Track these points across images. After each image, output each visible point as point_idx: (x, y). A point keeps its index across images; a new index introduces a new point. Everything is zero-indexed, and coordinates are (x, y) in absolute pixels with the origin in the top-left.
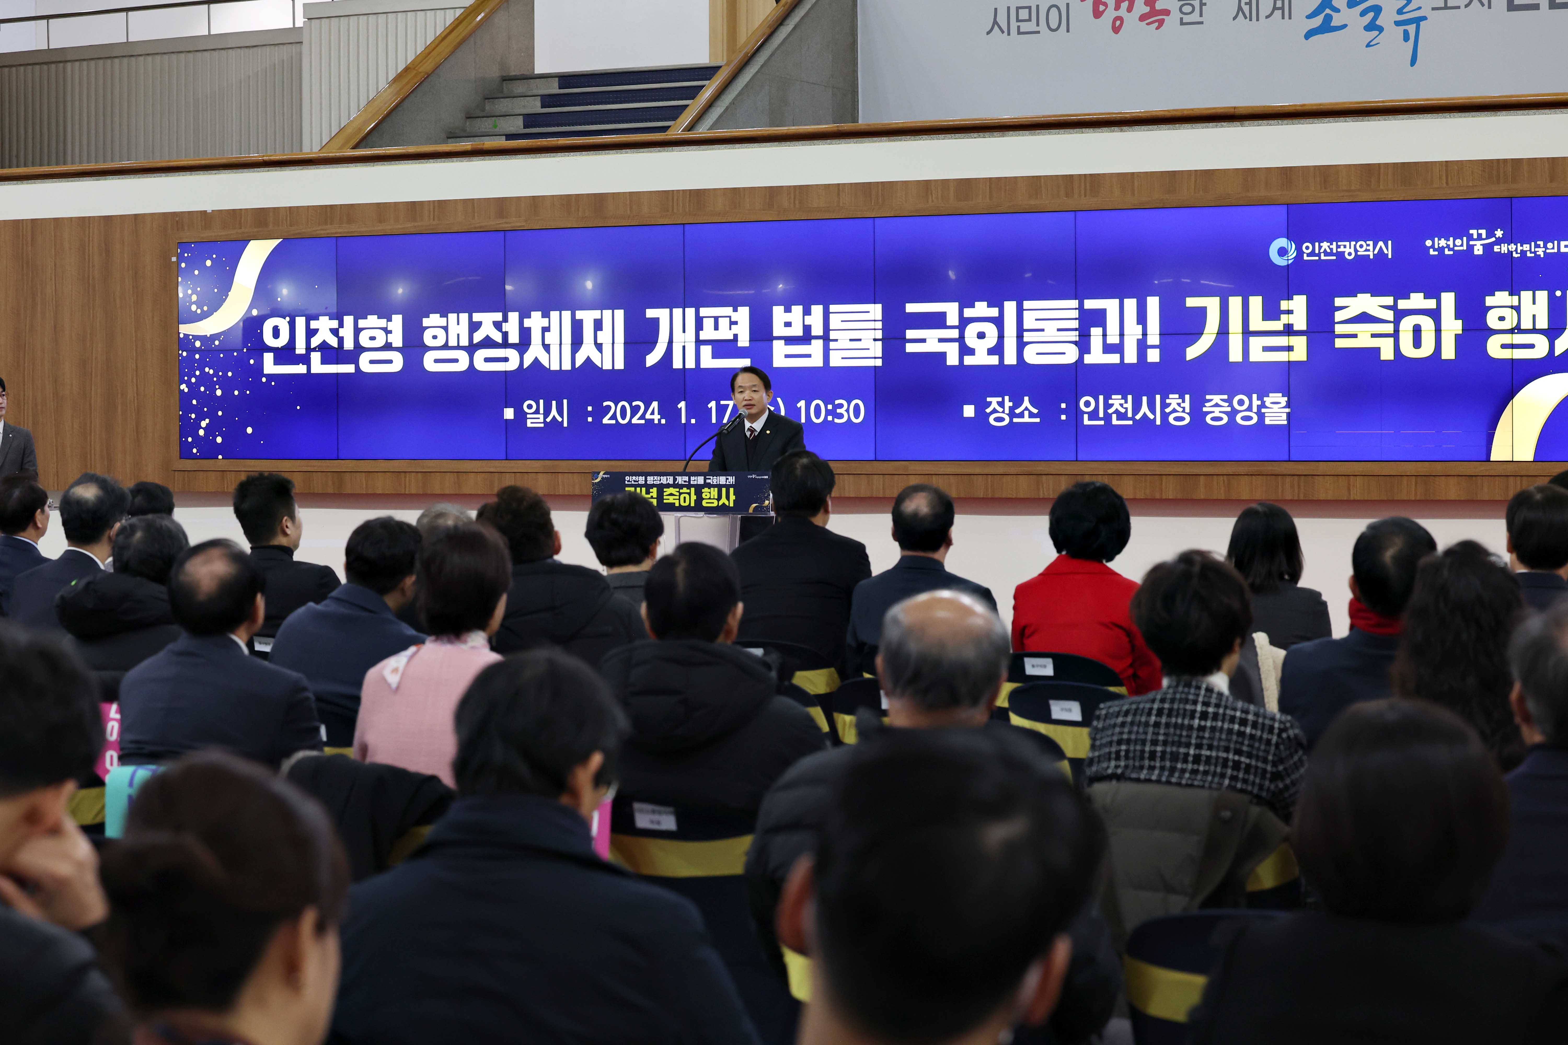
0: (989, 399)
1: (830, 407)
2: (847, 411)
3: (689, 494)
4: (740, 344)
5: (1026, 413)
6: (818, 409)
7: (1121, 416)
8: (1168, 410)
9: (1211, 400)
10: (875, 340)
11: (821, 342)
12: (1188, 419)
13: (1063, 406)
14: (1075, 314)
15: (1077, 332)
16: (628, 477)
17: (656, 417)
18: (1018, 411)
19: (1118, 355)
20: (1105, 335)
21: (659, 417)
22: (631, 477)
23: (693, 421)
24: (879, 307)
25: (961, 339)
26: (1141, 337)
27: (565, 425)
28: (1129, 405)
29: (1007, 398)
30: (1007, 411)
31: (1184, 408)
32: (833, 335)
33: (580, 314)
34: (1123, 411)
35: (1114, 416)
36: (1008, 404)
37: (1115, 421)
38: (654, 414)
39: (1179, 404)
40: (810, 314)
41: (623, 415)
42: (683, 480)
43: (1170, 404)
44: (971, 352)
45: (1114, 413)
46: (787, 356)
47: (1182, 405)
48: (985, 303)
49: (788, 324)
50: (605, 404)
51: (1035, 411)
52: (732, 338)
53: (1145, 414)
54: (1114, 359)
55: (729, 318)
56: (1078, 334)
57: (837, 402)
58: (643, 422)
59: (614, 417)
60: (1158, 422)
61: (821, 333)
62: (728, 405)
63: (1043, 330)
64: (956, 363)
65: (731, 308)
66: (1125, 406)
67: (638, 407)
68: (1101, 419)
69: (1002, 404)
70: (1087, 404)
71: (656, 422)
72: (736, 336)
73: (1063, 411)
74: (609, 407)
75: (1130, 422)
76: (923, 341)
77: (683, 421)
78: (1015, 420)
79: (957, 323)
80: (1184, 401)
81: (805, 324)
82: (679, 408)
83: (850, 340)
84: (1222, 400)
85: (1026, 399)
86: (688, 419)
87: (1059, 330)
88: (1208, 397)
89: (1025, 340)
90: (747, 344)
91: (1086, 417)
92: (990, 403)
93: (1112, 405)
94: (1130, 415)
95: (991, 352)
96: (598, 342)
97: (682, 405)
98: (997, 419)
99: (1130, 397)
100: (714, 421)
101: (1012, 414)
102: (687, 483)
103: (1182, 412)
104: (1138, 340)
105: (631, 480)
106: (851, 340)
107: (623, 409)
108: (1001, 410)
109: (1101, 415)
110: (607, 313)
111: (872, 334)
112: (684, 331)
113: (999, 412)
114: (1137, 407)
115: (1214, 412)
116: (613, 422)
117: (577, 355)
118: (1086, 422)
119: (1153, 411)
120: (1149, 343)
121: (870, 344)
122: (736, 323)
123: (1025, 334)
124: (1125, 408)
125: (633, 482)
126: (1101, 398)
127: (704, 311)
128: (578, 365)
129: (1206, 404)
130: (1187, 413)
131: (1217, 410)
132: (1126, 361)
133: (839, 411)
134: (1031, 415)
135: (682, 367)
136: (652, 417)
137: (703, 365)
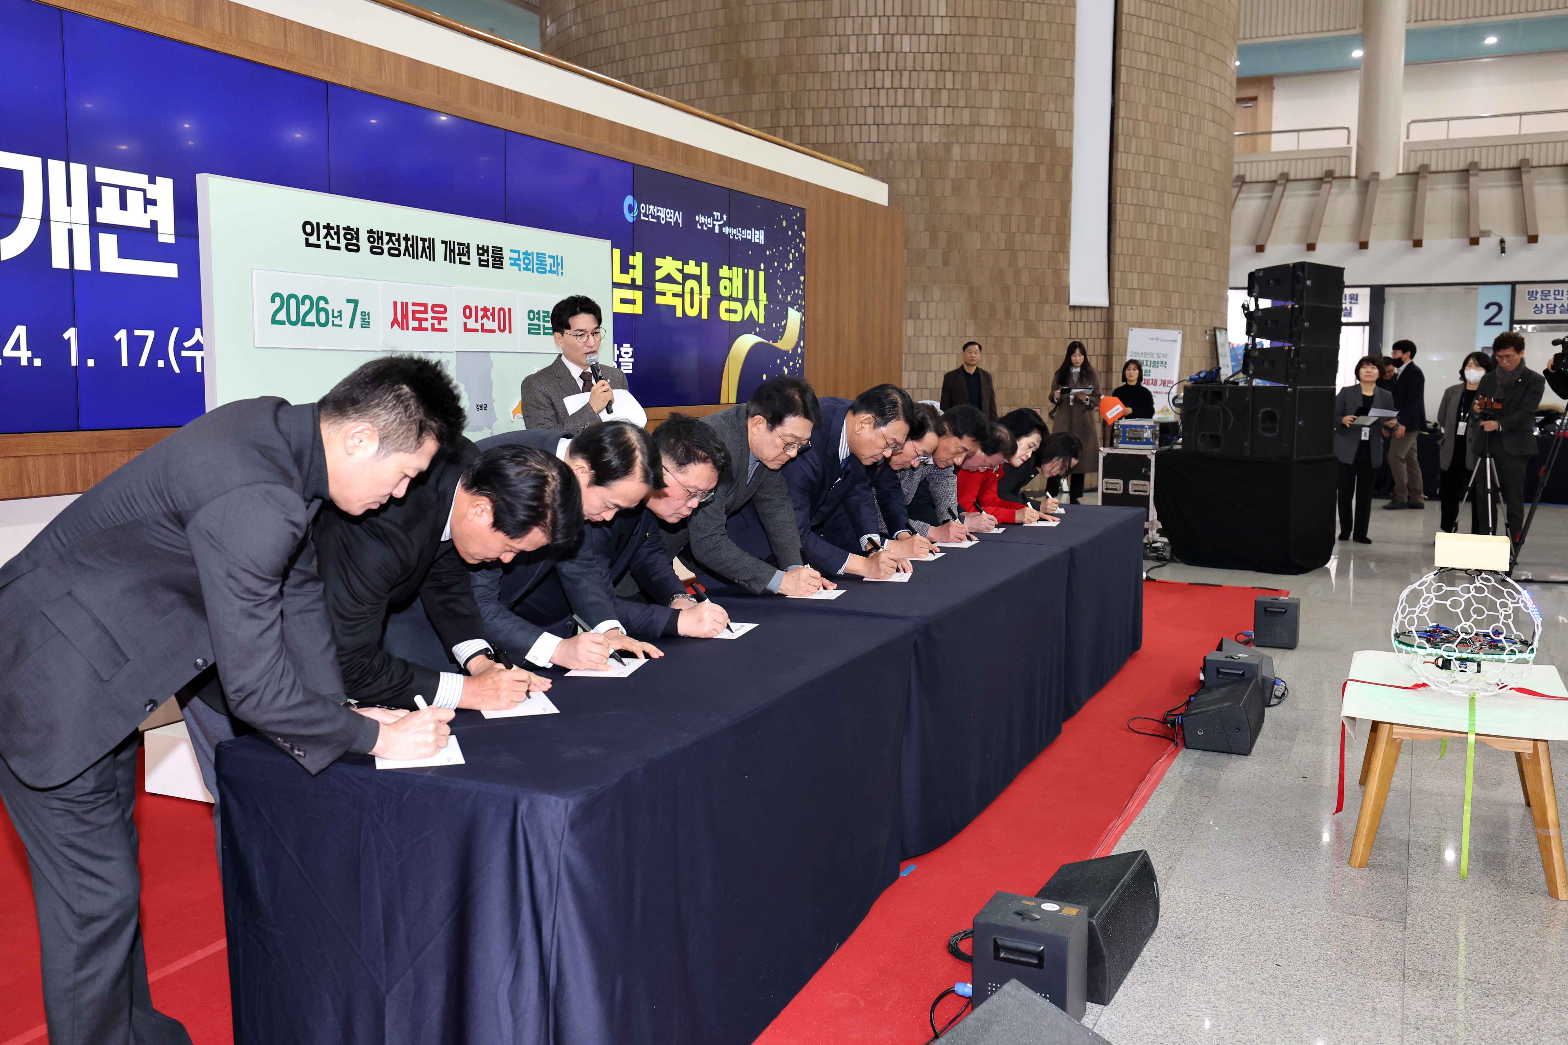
4: (161, 238)
17: (24, 354)
21: (29, 354)
23: (92, 363)
38: (19, 349)
52: (148, 225)
55: (142, 193)
62: (147, 337)
71: (24, 362)
72: (154, 223)
77: (74, 362)
82: (66, 339)
86: (82, 359)
90: (172, 240)
97: (71, 334)
100: (125, 363)
112: (69, 204)
122: (153, 202)
127: (103, 174)
135: (67, 266)
136: (15, 354)
137: (105, 267)
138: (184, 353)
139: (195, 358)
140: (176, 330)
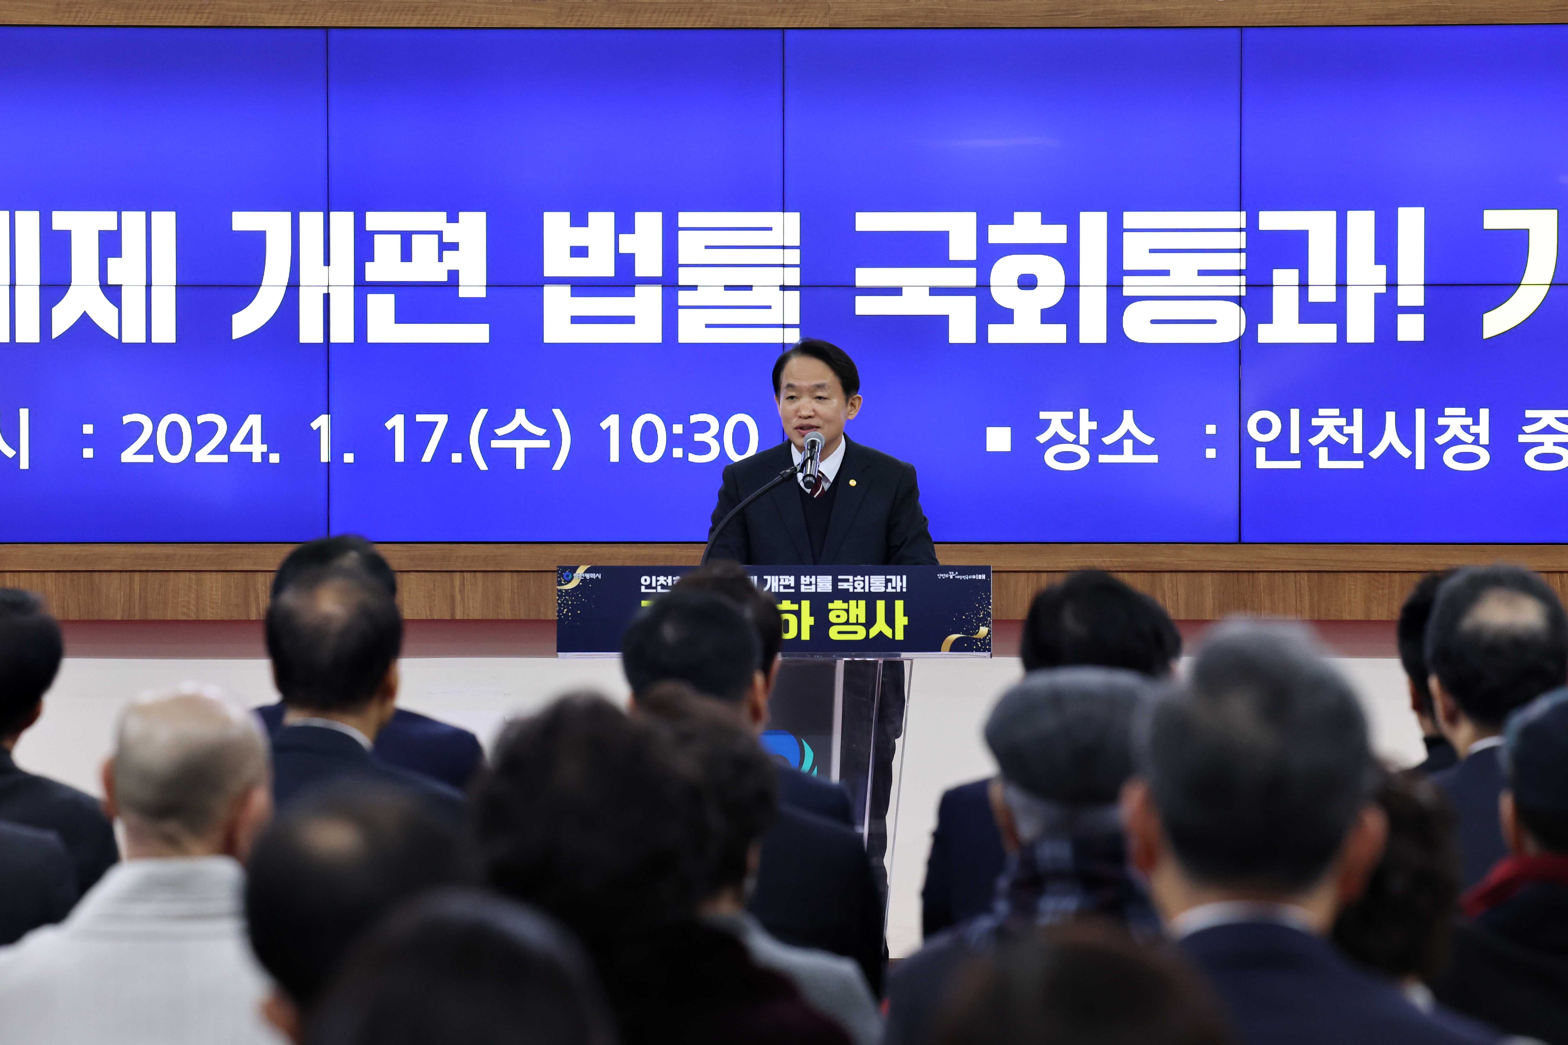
0: (1043, 415)
1: (678, 429)
2: (719, 437)
3: (798, 614)
4: (463, 293)
5: (1128, 444)
6: (649, 432)
7: (1338, 451)
8: (1441, 440)
9: (1536, 420)
10: (783, 288)
11: (657, 291)
12: (1485, 458)
13: (1211, 429)
14: (1239, 240)
15: (1243, 278)
16: (648, 578)
17: (257, 449)
18: (1108, 440)
19: (1334, 327)
20: (1303, 286)
21: (264, 448)
22: (654, 578)
23: (349, 458)
24: (793, 219)
25: (982, 290)
26: (1383, 290)
27: (24, 464)
28: (1357, 430)
29: (1084, 413)
30: (1084, 439)
31: (1477, 436)
32: (685, 277)
33: (61, 220)
34: (1343, 440)
35: (1323, 452)
36: (1087, 425)
37: (1324, 462)
38: (251, 443)
39: (1466, 428)
40: (631, 230)
41: (174, 445)
42: (782, 582)
43: (1446, 428)
44: (1006, 316)
45: (1322, 444)
46: (576, 320)
47: (1474, 429)
48: (1038, 215)
49: (579, 252)
50: (127, 419)
51: (1148, 440)
52: (444, 278)
53: (1390, 448)
54: (1326, 333)
55: (436, 236)
56: (1244, 282)
57: (694, 419)
58: (223, 458)
59: (150, 447)
60: (1420, 464)
61: (658, 272)
62: (435, 424)
63: (1166, 273)
64: (970, 337)
65: (443, 215)
66: (1347, 430)
67: (212, 428)
68: (1294, 457)
69: (1072, 426)
70: (1264, 426)
71: (257, 458)
72: (454, 275)
73: (1211, 441)
74: (138, 428)
75: (1359, 465)
76: (896, 291)
77: (325, 457)
78: (1103, 459)
79: (972, 256)
80: (1476, 422)
81: (621, 251)
82: (315, 428)
83: (725, 286)
84: (1559, 419)
85: (1128, 415)
86: (336, 452)
87: (1201, 273)
88: (1529, 414)
89: (1127, 292)
90: (481, 293)
91: (1261, 452)
92: (1047, 423)
93: (1319, 429)
94: (1358, 449)
95: (1048, 316)
96: (110, 282)
97: (322, 422)
98: (1061, 457)
99: (1358, 413)
100: (400, 457)
101: (1096, 446)
102: (793, 591)
103: (1472, 444)
104: (1377, 296)
105: (654, 585)
106: (728, 288)
107: (174, 432)
108: (1070, 437)
109: (1295, 448)
110: (134, 220)
111: (777, 276)
112: (327, 262)
113: (1068, 442)
114: (1373, 434)
115: (1542, 444)
116: (149, 459)
117: (58, 312)
118: (1262, 462)
119: (1410, 443)
120: (1402, 302)
121: (774, 297)
122: (454, 246)
123: (1127, 280)
124: (1346, 435)
125: (659, 588)
126: (1295, 414)
127: (375, 220)
128: (57, 330)
129: (1525, 428)
130: (1483, 446)
131: (1549, 440)
132: (1352, 338)
133: (698, 437)
134: (1139, 448)
135: (320, 340)
136: (246, 448)
137: (373, 337)
138: (495, 444)
139: (514, 450)
140: (483, 413)
